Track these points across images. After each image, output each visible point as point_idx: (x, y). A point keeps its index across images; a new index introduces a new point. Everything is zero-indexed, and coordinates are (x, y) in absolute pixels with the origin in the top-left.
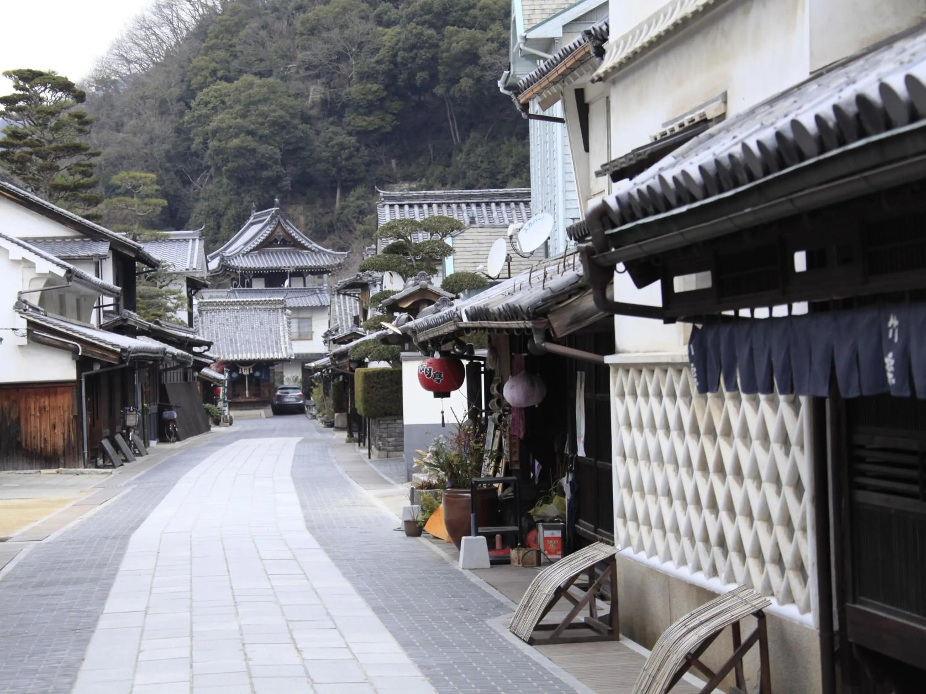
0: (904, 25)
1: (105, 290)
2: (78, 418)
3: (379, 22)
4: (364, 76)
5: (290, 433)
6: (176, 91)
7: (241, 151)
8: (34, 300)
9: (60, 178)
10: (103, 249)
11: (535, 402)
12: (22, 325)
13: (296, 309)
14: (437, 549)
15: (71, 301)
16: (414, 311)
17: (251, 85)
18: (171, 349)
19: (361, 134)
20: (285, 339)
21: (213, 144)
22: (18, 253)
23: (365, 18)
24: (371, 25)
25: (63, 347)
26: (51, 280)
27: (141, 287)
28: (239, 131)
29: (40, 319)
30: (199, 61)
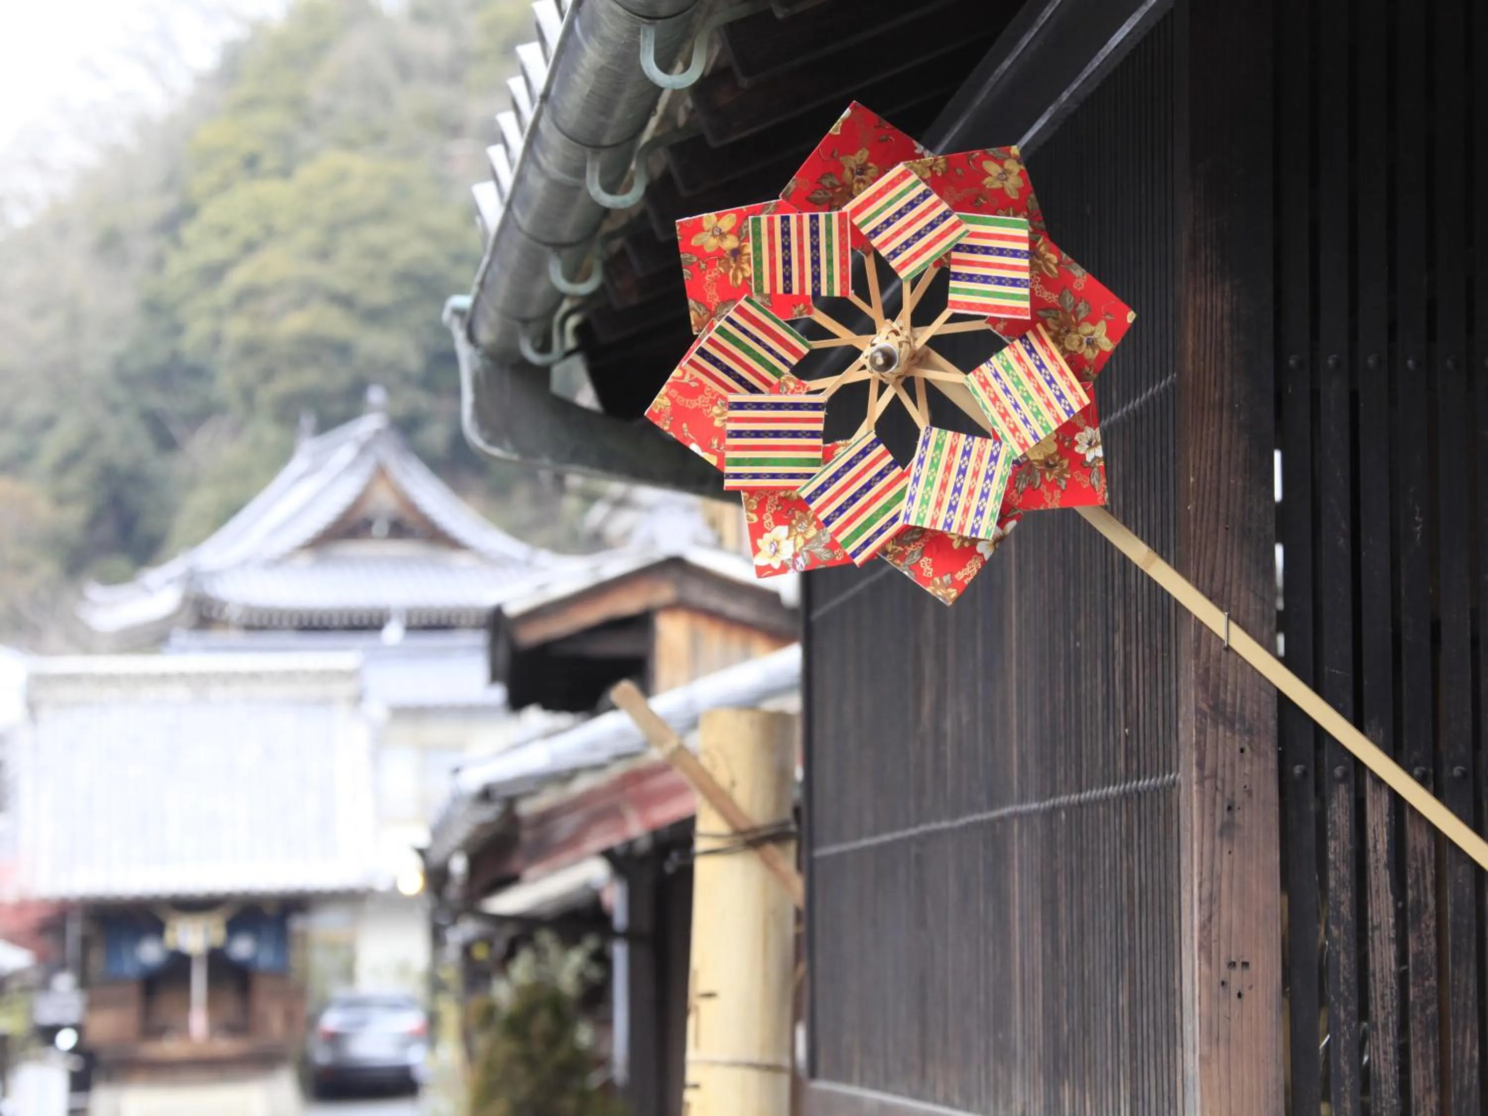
17: (342, 177)
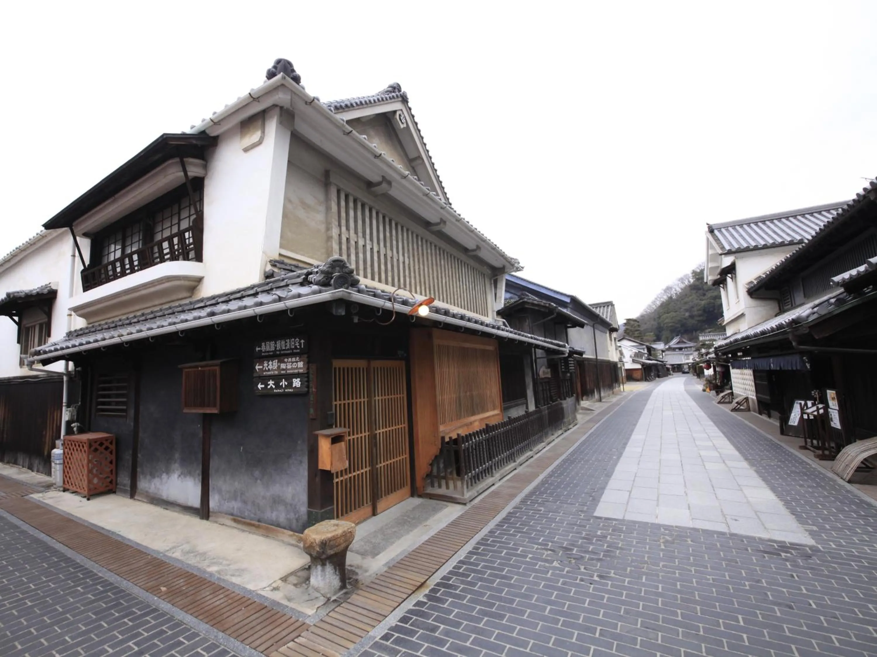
0: (762, 321)
1: (646, 354)
2: (642, 374)
3: (700, 300)
4: (698, 310)
5: (684, 377)
6: (658, 316)
7: (671, 326)
8: (633, 356)
9: (636, 335)
10: (645, 347)
11: (723, 370)
12: (631, 360)
13: (686, 354)
14: (708, 394)
15: (639, 356)
16: (706, 355)
17: (673, 314)
18: (659, 363)
19: (698, 321)
20: (683, 360)
21: (665, 325)
22: (630, 349)
23: (697, 299)
24: (699, 301)
25: (639, 363)
26: (636, 353)
27: (652, 352)
28: (671, 323)
29: (634, 359)
30: (661, 311)
